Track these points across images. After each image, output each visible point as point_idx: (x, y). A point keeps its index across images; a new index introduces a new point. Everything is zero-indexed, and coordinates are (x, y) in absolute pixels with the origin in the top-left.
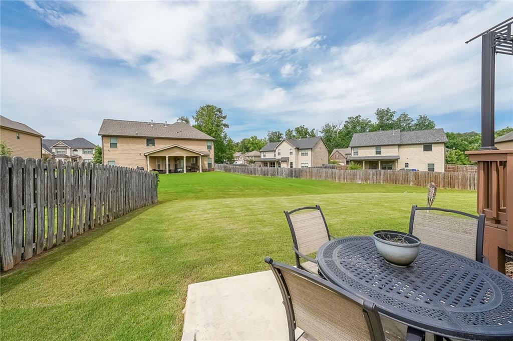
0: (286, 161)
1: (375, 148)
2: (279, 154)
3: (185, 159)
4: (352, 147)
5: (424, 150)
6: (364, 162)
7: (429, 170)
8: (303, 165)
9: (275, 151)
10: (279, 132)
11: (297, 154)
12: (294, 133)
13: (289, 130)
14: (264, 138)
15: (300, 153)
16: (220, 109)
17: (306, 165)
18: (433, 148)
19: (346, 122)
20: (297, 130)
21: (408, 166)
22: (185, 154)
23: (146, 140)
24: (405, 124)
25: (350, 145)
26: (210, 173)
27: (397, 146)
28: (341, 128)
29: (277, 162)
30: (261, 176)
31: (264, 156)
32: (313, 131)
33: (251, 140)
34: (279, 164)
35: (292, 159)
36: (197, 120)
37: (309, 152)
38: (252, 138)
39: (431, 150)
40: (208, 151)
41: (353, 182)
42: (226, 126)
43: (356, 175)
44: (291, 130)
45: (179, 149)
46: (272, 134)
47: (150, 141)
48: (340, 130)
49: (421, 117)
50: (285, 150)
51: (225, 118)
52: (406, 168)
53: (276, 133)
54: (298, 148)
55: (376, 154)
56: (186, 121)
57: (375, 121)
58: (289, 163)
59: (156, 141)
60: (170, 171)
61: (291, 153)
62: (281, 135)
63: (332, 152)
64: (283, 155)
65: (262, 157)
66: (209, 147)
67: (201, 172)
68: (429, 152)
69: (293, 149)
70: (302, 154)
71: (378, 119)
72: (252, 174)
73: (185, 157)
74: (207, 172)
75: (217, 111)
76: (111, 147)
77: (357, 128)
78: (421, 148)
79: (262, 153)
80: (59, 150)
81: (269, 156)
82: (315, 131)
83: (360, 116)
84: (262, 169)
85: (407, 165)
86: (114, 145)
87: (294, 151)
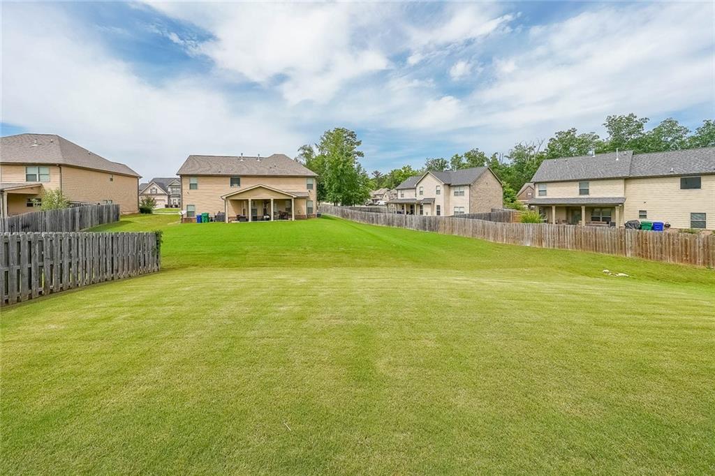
0: (430, 204)
1: (578, 183)
2: (421, 193)
3: (272, 202)
4: (535, 183)
5: (683, 187)
6: (554, 207)
7: (693, 224)
8: (457, 210)
9: (415, 189)
10: (442, 159)
11: (449, 194)
12: (464, 161)
13: (457, 155)
14: (421, 168)
15: (452, 192)
16: (353, 132)
17: (462, 210)
18: (703, 183)
19: (551, 139)
20: (468, 155)
21: (645, 216)
22: (271, 197)
23: (229, 179)
24: (669, 139)
25: (534, 179)
26: (309, 220)
27: (622, 181)
28: (542, 149)
29: (417, 205)
30: (384, 226)
31: (402, 195)
32: (494, 156)
33: (403, 171)
34: (421, 207)
35: (440, 201)
36: (322, 149)
37: (466, 191)
38: (404, 168)
39: (699, 187)
40: (308, 191)
41: (518, 244)
42: (360, 154)
43: (523, 232)
44: (459, 156)
45: (264, 190)
46: (433, 162)
47: (235, 180)
48: (542, 153)
49: (708, 124)
50: (430, 187)
51: (359, 143)
52: (641, 220)
53: (438, 160)
54: (449, 185)
55: (580, 194)
56: (309, 150)
57: (605, 136)
58: (436, 207)
59: (242, 180)
60: (255, 219)
61: (438, 192)
62: (445, 163)
63: (521, 188)
64: (427, 195)
65: (399, 197)
66: (310, 186)
67: (293, 219)
68: (694, 192)
69: (441, 186)
70: (456, 194)
71: (611, 134)
72: (373, 223)
73: (272, 199)
74: (304, 219)
75: (349, 135)
76: (190, 188)
77: (572, 149)
78: (676, 184)
79: (400, 191)
80: (174, 189)
81: (408, 196)
82: (497, 156)
83: (574, 130)
84: (386, 216)
85: (643, 214)
86: (193, 186)
87: (442, 189)
